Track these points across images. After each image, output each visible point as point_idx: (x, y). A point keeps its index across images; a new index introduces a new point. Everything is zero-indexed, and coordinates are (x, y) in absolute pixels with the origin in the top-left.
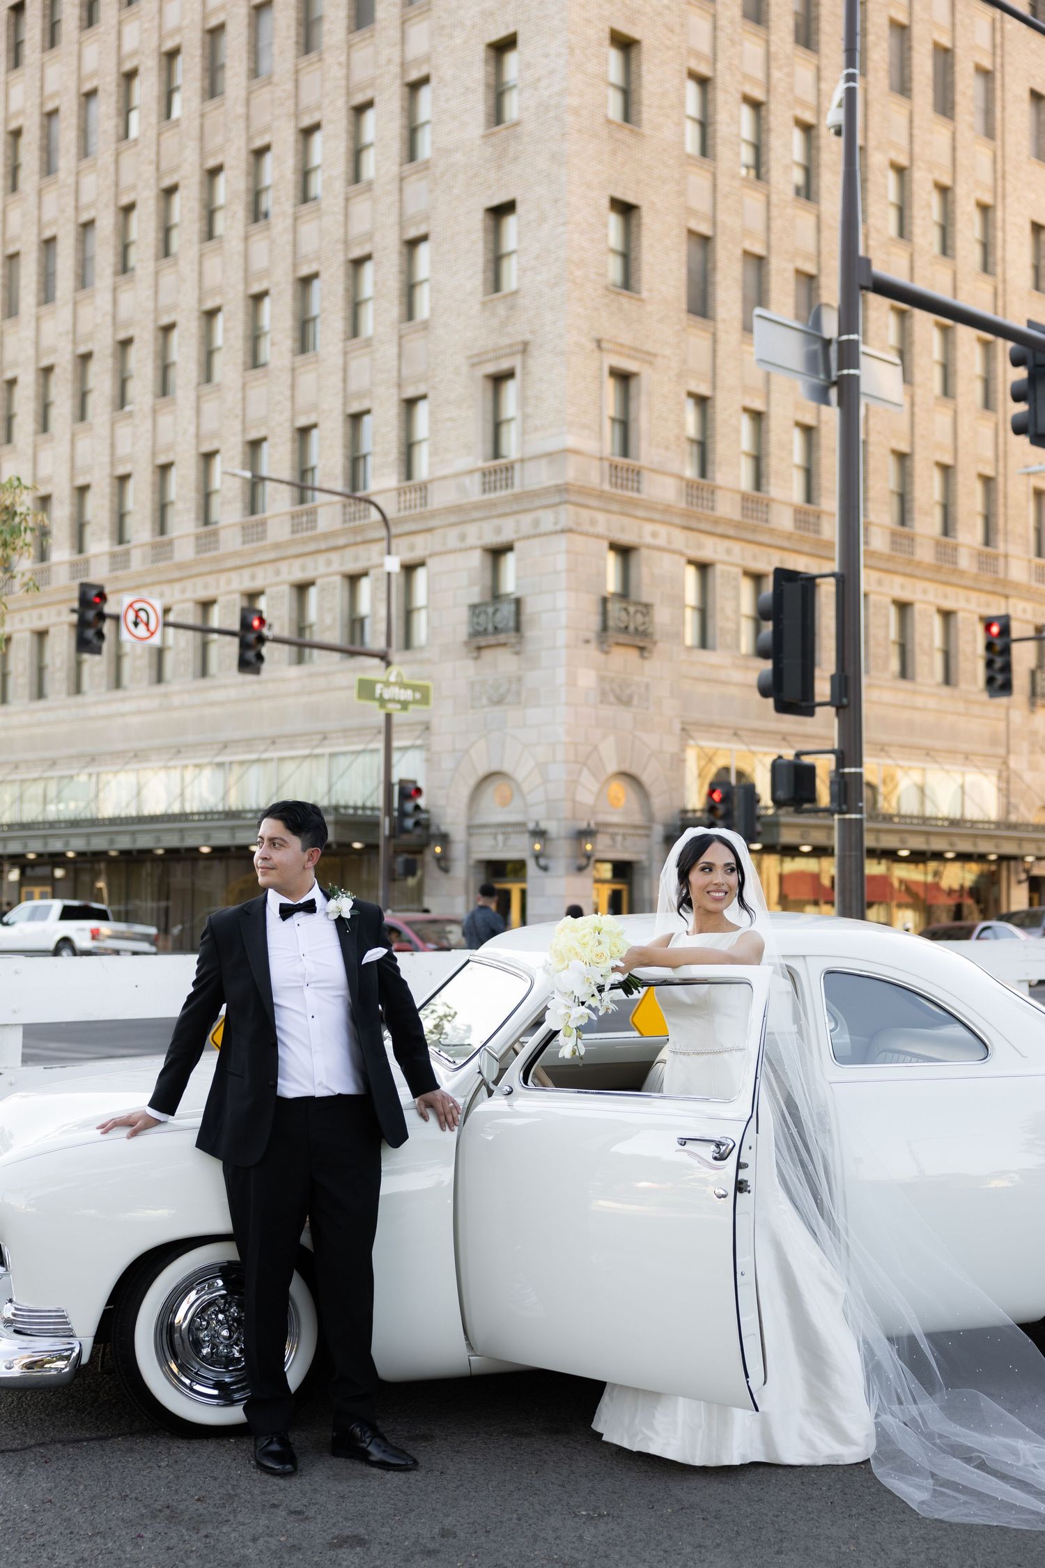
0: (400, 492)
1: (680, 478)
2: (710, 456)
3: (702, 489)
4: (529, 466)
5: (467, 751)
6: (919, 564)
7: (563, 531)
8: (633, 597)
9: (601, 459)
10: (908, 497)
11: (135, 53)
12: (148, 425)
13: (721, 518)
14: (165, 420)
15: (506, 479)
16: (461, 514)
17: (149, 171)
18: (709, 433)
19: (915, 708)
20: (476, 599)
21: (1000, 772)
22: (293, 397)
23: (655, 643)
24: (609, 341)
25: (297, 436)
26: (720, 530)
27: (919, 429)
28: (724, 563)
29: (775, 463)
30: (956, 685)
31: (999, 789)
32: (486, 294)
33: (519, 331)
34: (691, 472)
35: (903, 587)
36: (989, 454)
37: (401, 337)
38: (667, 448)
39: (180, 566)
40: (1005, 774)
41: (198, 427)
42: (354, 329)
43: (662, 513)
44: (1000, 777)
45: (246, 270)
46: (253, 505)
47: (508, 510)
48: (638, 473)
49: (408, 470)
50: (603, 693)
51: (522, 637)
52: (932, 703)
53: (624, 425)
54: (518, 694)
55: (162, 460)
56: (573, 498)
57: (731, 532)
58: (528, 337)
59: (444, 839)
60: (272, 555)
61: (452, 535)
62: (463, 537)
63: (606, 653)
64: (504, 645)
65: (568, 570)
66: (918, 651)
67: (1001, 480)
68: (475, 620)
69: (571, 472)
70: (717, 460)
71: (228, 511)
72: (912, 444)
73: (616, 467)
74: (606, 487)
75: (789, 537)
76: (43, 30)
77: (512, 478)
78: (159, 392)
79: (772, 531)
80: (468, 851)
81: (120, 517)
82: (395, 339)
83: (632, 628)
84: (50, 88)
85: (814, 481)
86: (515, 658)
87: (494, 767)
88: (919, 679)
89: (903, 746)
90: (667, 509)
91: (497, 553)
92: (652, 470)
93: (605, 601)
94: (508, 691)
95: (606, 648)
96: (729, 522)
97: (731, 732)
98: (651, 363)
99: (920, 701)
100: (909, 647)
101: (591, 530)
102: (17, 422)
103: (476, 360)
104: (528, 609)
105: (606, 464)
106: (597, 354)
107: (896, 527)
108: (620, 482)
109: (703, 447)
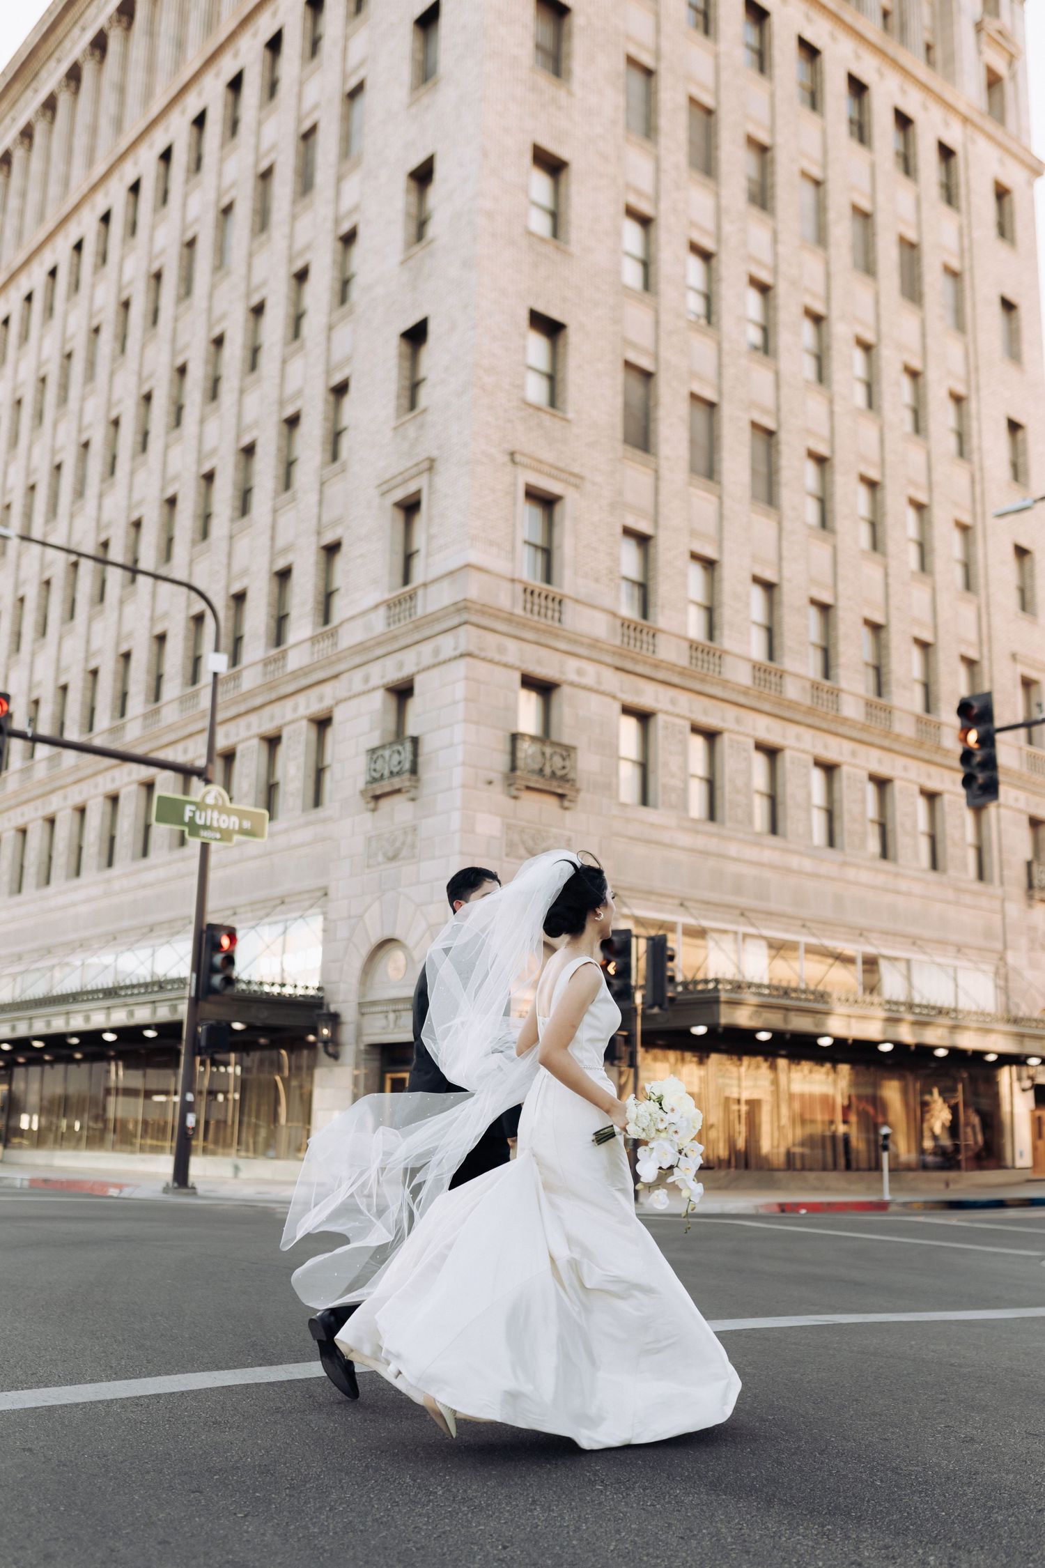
0: (314, 640)
1: (614, 615)
2: (652, 599)
3: (641, 631)
4: (433, 589)
5: (361, 917)
6: (898, 737)
7: (462, 656)
8: (554, 736)
9: (513, 580)
10: (884, 670)
12: (116, 616)
13: (662, 661)
15: (410, 609)
16: (367, 653)
18: (651, 574)
19: (898, 892)
20: (376, 743)
21: (997, 968)
22: (229, 565)
23: (578, 791)
24: (523, 454)
25: (233, 603)
26: (661, 675)
27: (894, 601)
28: (667, 713)
29: (727, 614)
30: (945, 871)
31: (996, 986)
32: (398, 417)
33: (428, 448)
34: (629, 610)
35: (880, 761)
36: (972, 636)
37: (322, 484)
38: (597, 580)
40: (1002, 971)
41: (153, 610)
42: (287, 482)
43: (590, 649)
44: (997, 973)
45: (200, 452)
46: (194, 676)
47: (409, 640)
48: (560, 602)
49: (326, 616)
50: (511, 844)
51: (418, 781)
52: (917, 889)
53: (547, 552)
54: (413, 846)
55: (124, 648)
56: (474, 618)
57: (676, 679)
58: (435, 453)
59: (334, 1020)
61: (358, 676)
62: (366, 679)
63: (515, 798)
64: (398, 791)
65: (466, 700)
66: (899, 830)
67: (985, 663)
68: (373, 766)
69: (474, 589)
70: (660, 602)
72: (887, 615)
73: (532, 593)
74: (519, 611)
75: (746, 692)
77: (415, 607)
79: (725, 683)
80: (359, 1034)
82: (317, 486)
83: (548, 771)
85: (776, 642)
86: (411, 804)
87: (387, 935)
88: (901, 861)
89: (885, 933)
90: (595, 644)
91: (402, 692)
92: (577, 601)
93: (515, 738)
94: (403, 843)
95: (515, 793)
96: (672, 667)
97: (677, 902)
98: (576, 486)
99: (903, 885)
100: (889, 827)
101: (497, 657)
103: (385, 487)
104: (425, 748)
105: (519, 588)
106: (510, 467)
107: (871, 696)
108: (536, 608)
109: (644, 589)
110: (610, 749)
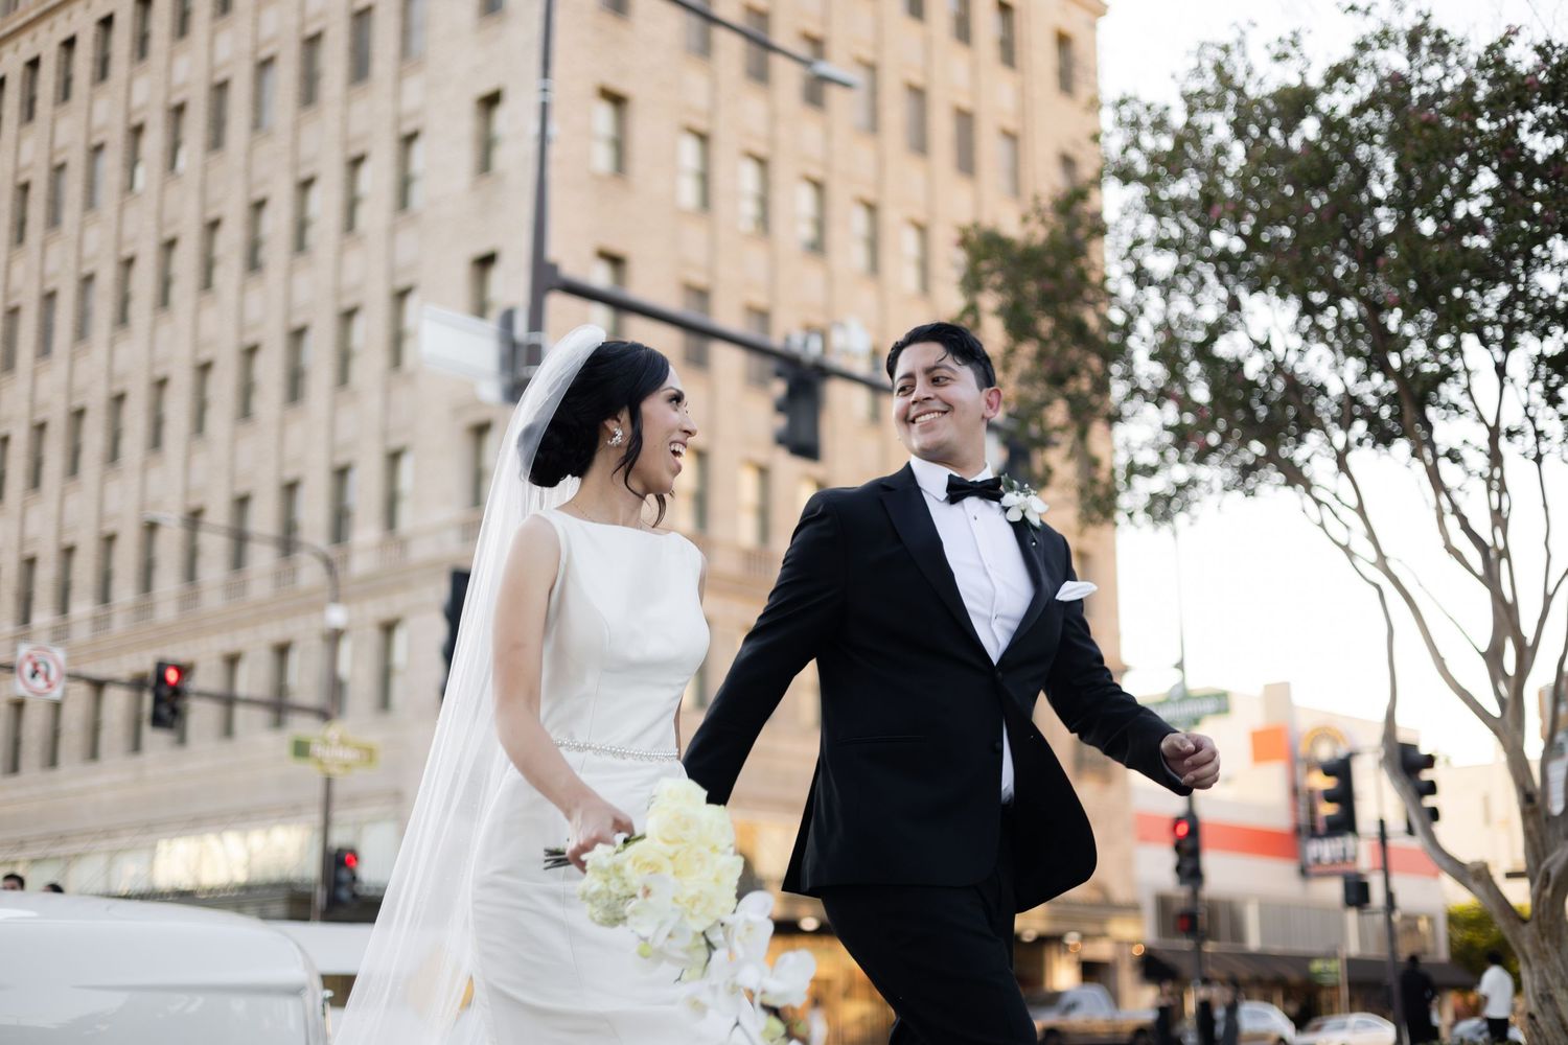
0: (382, 545)
2: (708, 511)
11: (143, 107)
12: (137, 481)
14: (155, 477)
16: (439, 569)
17: (150, 224)
22: (280, 448)
25: (284, 491)
37: (387, 390)
39: (161, 627)
41: (187, 481)
42: (343, 377)
45: (240, 322)
46: (238, 561)
49: (391, 525)
55: (150, 518)
60: (252, 613)
70: (715, 513)
71: (211, 570)
76: (57, 87)
78: (150, 445)
81: (106, 579)
82: (382, 390)
84: (60, 141)
102: (10, 477)
103: (459, 412)
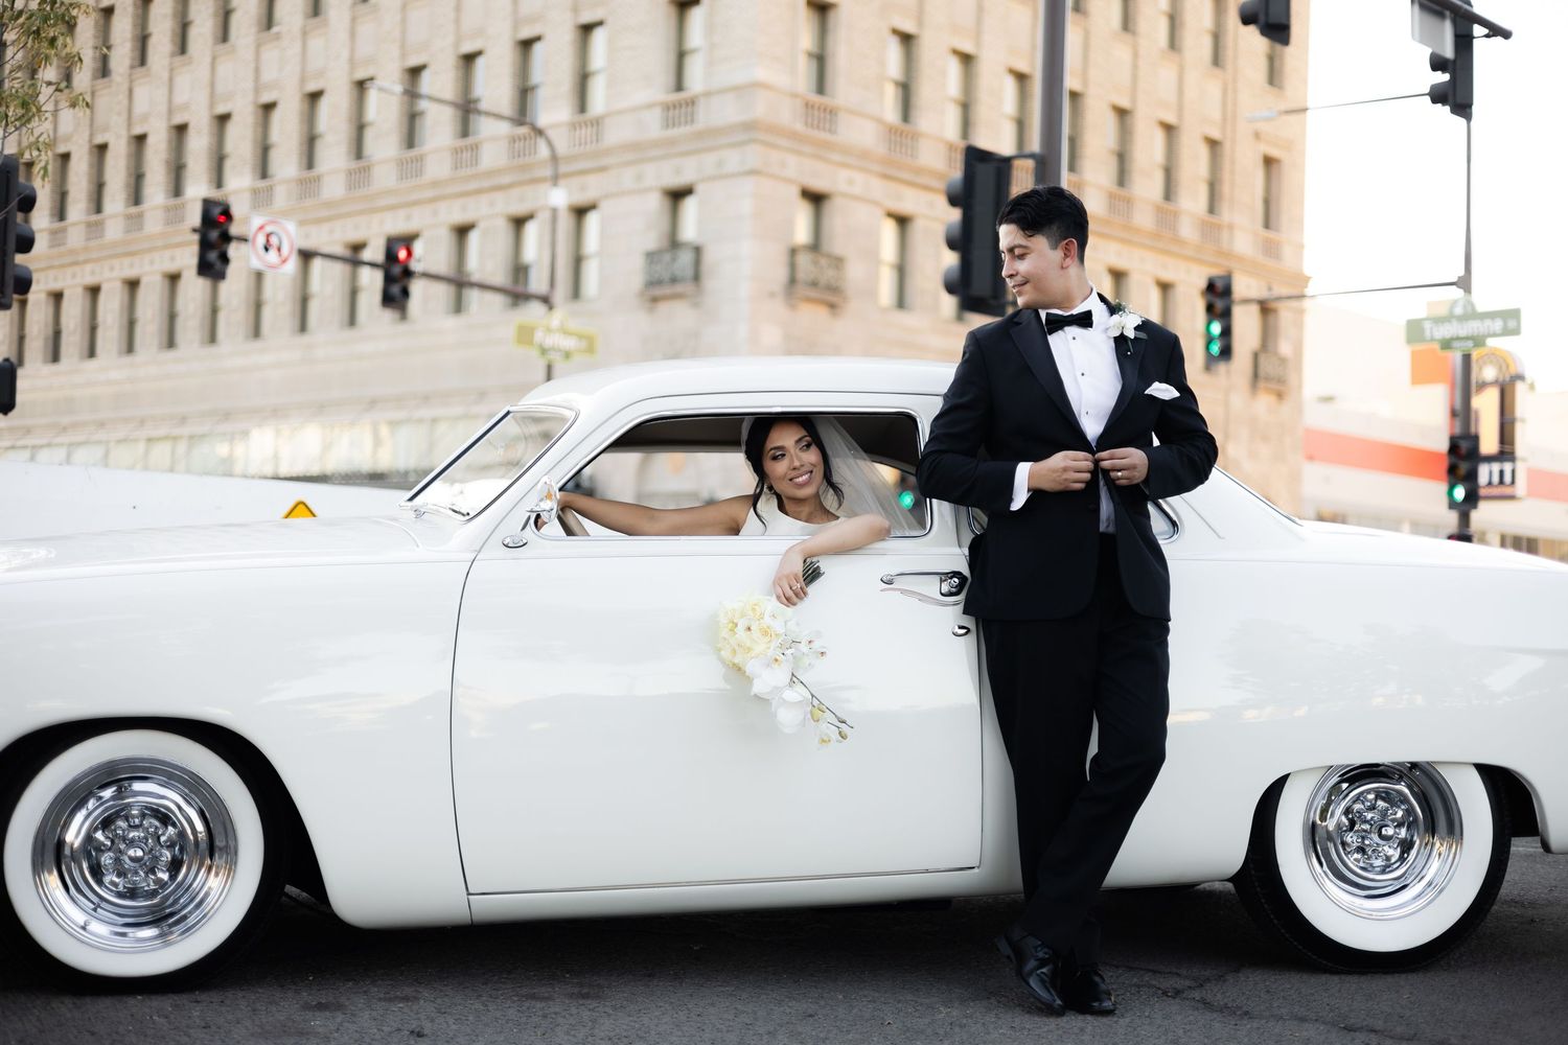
0: (574, 126)
1: (879, 121)
2: (913, 99)
3: (904, 135)
4: (714, 101)
6: (1136, 229)
7: (749, 173)
8: (826, 247)
9: (795, 96)
10: (1127, 157)
12: (297, 47)
13: (923, 167)
14: (316, 43)
15: (689, 115)
16: (638, 152)
18: (912, 73)
20: (652, 246)
22: (457, 21)
23: (847, 300)
25: (461, 62)
26: (920, 180)
27: (1141, 84)
28: (924, 217)
29: (983, 112)
34: (890, 112)
35: (1119, 254)
36: (1216, 115)
38: (866, 87)
39: (329, 204)
41: (352, 50)
43: (859, 158)
46: (410, 139)
47: (689, 148)
48: (834, 114)
49: (582, 104)
51: (700, 288)
53: (820, 59)
55: (312, 87)
56: (761, 137)
60: (429, 194)
61: (629, 174)
62: (639, 178)
63: (793, 307)
64: (681, 296)
65: (754, 216)
67: (1227, 144)
68: (651, 269)
69: (760, 109)
70: (921, 104)
71: (383, 143)
72: (1134, 100)
73: (813, 107)
74: (799, 127)
77: (695, 114)
78: (310, 10)
81: (264, 151)
83: (822, 282)
85: (1026, 134)
86: (693, 311)
90: (864, 155)
91: (677, 195)
93: (793, 252)
95: (793, 304)
96: (932, 173)
101: (779, 173)
102: (152, 42)
104: (709, 257)
105: (799, 102)
107: (1114, 188)
108: (816, 122)
109: (906, 90)
110: (873, 256)
